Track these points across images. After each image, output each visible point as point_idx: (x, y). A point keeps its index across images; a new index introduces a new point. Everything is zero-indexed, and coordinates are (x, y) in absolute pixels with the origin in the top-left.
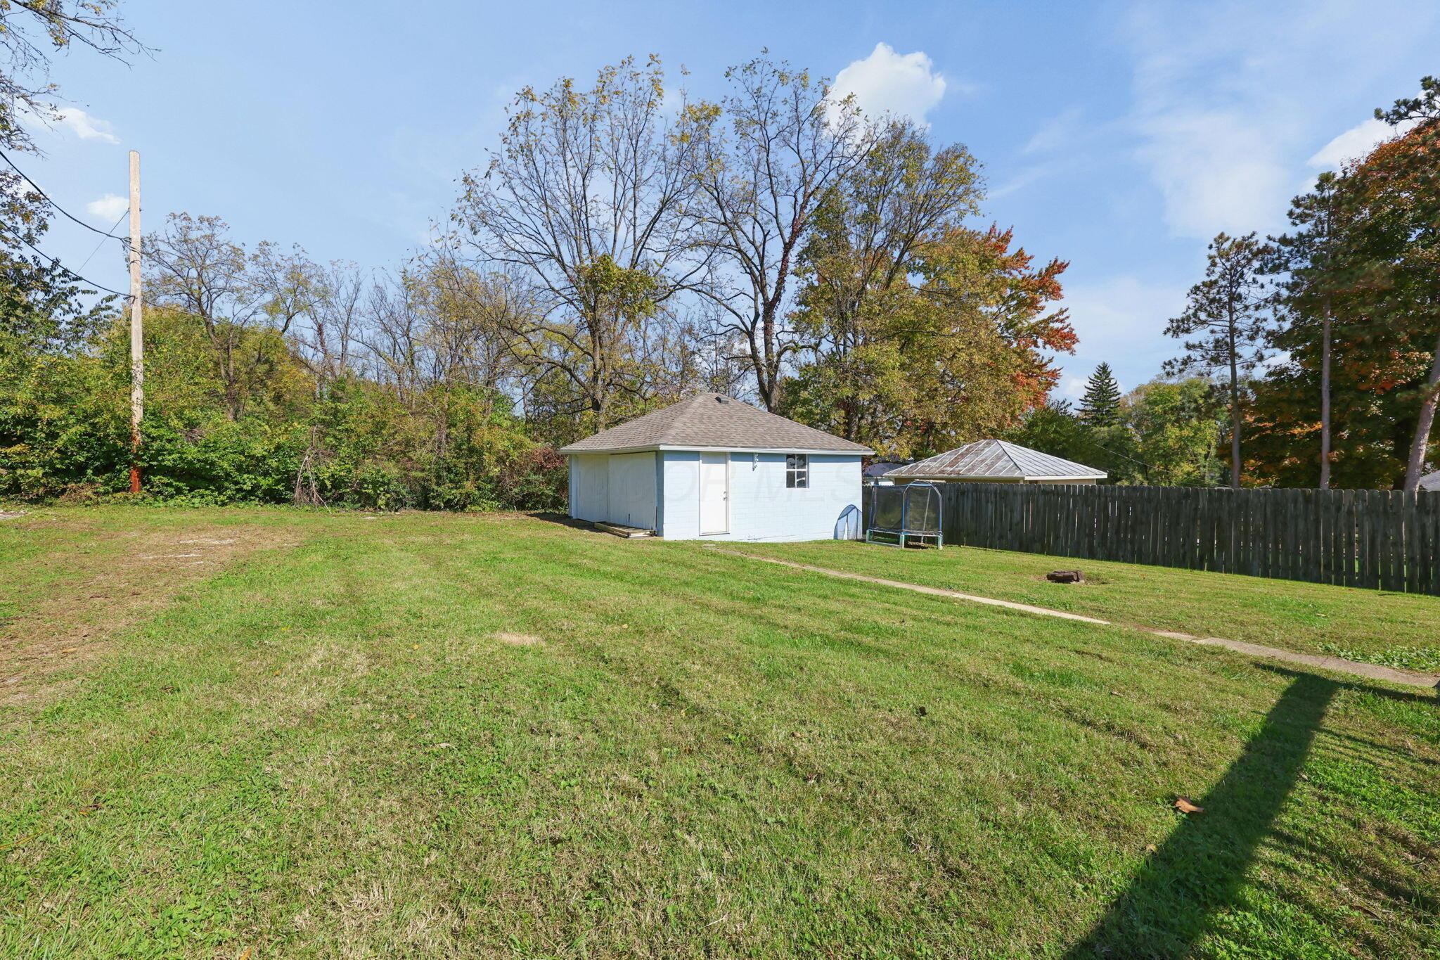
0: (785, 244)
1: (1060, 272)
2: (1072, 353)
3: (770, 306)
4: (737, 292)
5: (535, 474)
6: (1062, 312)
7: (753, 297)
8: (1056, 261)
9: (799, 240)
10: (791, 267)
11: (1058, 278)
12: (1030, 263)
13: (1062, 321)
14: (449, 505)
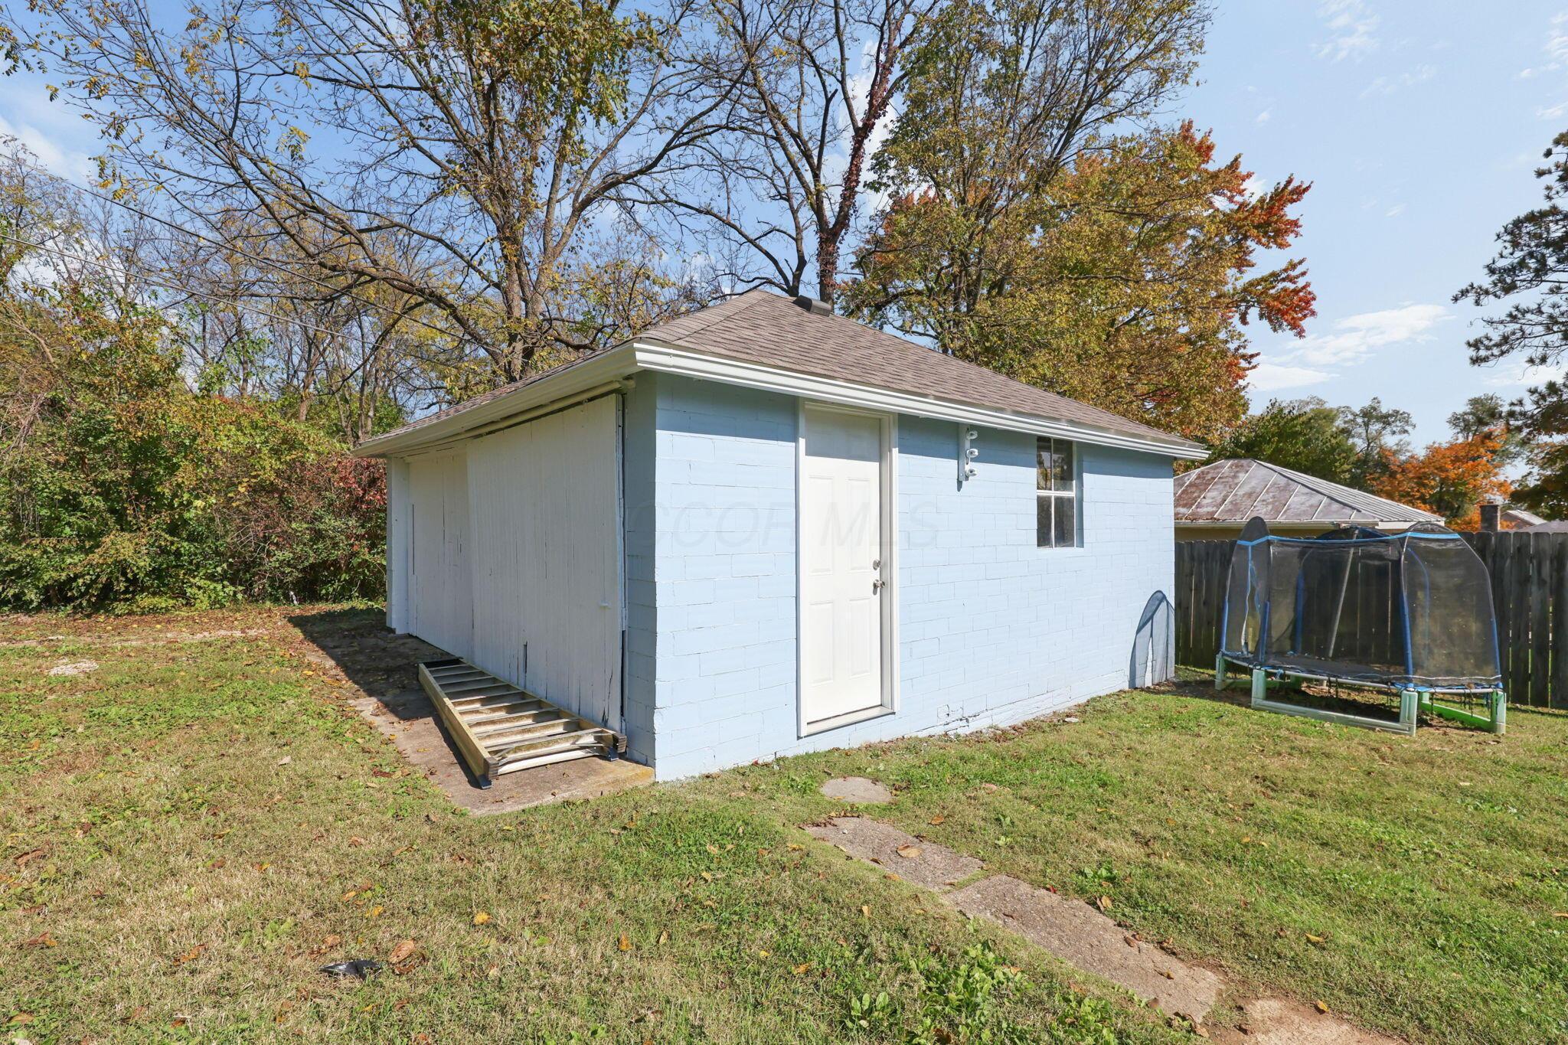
0: (857, 129)
1: (1293, 201)
2: (1300, 334)
3: (830, 236)
4: (766, 228)
5: (338, 515)
6: (1293, 266)
7: (794, 236)
8: (1289, 182)
9: (879, 123)
10: (867, 176)
11: (1291, 211)
12: (1246, 185)
13: (1292, 280)
14: (57, 596)
